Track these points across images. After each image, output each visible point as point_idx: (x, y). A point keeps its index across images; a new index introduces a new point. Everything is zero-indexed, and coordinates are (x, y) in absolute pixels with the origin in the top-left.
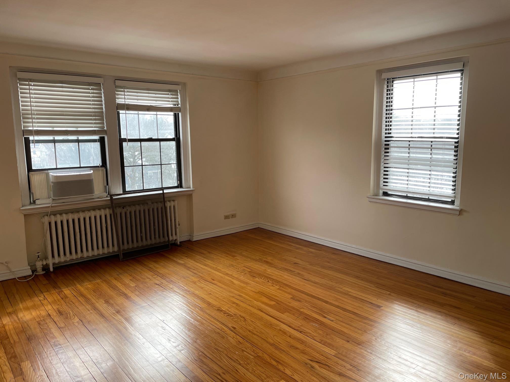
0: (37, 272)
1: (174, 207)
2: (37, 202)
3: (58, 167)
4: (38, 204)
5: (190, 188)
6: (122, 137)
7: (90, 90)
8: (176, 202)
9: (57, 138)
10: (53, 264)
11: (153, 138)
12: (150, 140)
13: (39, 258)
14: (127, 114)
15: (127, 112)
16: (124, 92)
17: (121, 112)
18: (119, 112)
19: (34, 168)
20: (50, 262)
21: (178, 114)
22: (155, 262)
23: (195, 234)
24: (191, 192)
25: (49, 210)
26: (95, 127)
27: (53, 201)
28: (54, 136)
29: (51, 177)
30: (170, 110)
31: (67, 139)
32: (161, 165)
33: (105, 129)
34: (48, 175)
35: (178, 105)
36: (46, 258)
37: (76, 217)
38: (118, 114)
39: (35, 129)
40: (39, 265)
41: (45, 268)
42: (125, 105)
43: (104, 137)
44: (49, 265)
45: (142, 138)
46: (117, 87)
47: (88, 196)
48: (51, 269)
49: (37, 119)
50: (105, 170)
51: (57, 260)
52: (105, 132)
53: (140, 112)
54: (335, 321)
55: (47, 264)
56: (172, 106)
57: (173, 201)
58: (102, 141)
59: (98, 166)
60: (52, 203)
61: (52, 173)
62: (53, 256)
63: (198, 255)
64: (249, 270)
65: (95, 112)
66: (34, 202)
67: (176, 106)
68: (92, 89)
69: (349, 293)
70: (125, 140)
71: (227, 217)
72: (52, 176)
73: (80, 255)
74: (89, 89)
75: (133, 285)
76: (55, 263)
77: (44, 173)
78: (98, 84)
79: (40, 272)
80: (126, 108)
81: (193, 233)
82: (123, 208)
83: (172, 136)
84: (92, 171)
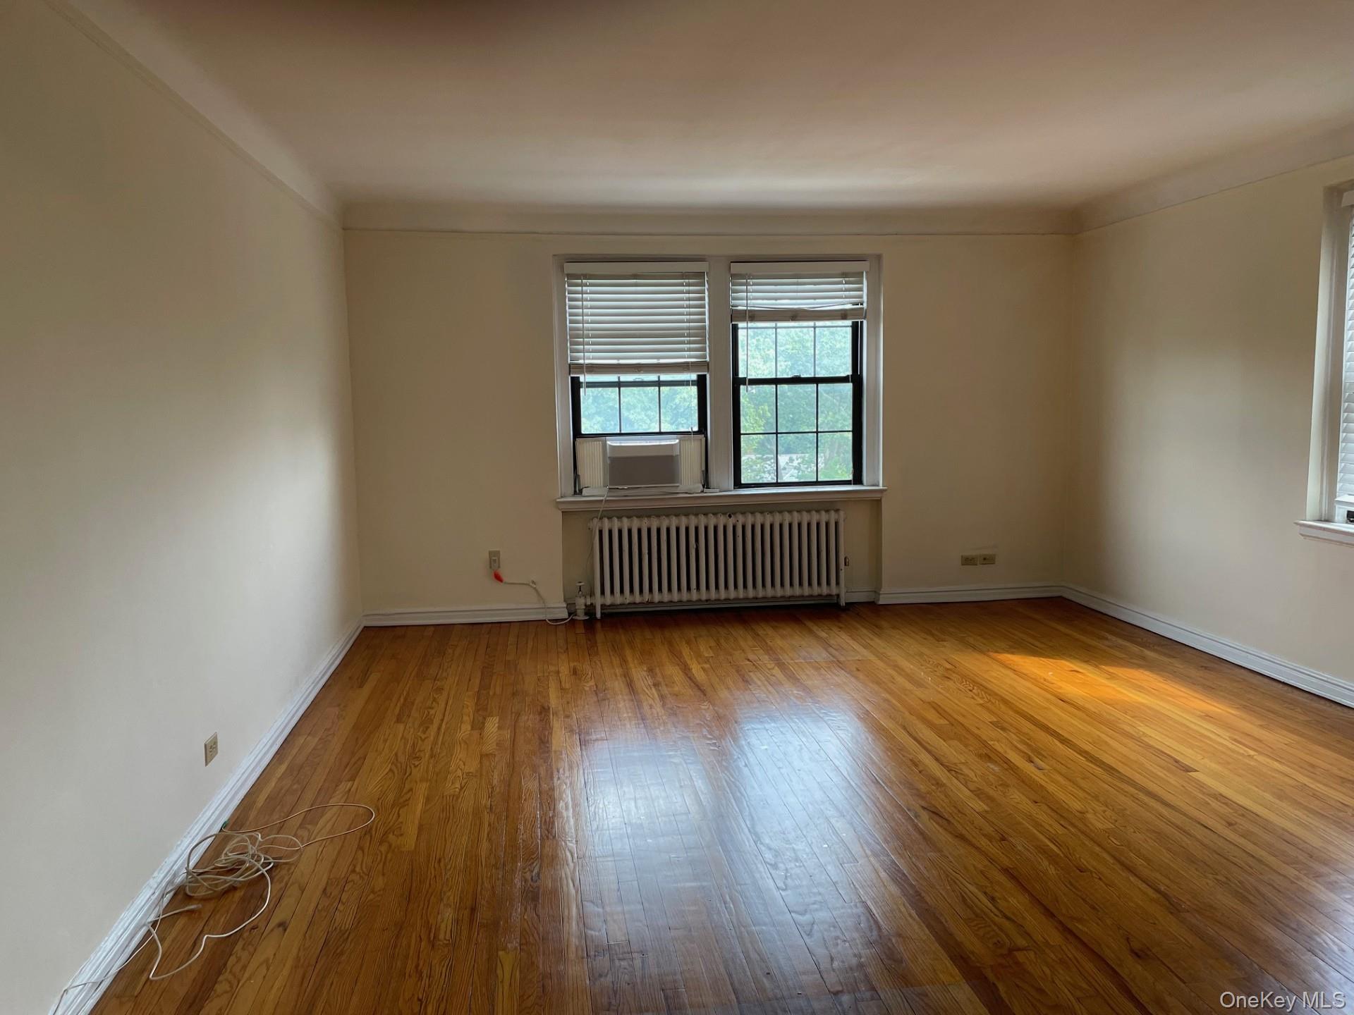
0: (576, 615)
1: (836, 524)
2: (585, 492)
3: (622, 432)
4: (586, 494)
5: (878, 486)
6: (741, 375)
7: (684, 286)
8: (842, 513)
9: (625, 378)
10: (602, 605)
11: (802, 376)
12: (797, 380)
13: (580, 593)
14: (750, 328)
15: (750, 325)
16: (747, 284)
17: (741, 325)
18: (737, 325)
19: (584, 431)
20: (598, 601)
21: (862, 322)
22: (774, 628)
23: (885, 589)
24: (878, 495)
25: (602, 507)
26: (690, 357)
27: (609, 492)
28: (619, 375)
29: (608, 447)
30: (843, 315)
31: (640, 380)
32: (817, 432)
33: (708, 359)
34: (605, 445)
35: (862, 304)
36: (592, 594)
37: (645, 524)
38: (735, 329)
39: (587, 362)
40: (581, 603)
41: (590, 610)
42: (747, 312)
43: (705, 375)
44: (595, 607)
45: (779, 376)
46: (734, 276)
47: (667, 488)
48: (598, 615)
49: (594, 344)
50: (704, 439)
51: (608, 600)
52: (705, 365)
53: (780, 324)
54: (1046, 771)
55: (592, 604)
56: (849, 306)
57: (837, 511)
58: (701, 383)
59: (689, 432)
60: (607, 496)
61: (612, 442)
62: (603, 593)
63: (865, 628)
64: (949, 666)
65: (689, 328)
66: (581, 491)
67: (859, 306)
68: (688, 285)
69: (1142, 738)
70: (743, 381)
71: (968, 561)
72: (610, 446)
73: (647, 596)
74: (682, 285)
75: (708, 654)
76: (605, 605)
77: (599, 441)
78: (700, 275)
79: (581, 616)
80: (749, 317)
81: (881, 588)
82: (730, 516)
83: (846, 371)
84: (677, 441)
